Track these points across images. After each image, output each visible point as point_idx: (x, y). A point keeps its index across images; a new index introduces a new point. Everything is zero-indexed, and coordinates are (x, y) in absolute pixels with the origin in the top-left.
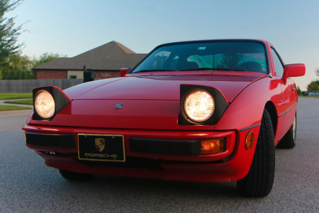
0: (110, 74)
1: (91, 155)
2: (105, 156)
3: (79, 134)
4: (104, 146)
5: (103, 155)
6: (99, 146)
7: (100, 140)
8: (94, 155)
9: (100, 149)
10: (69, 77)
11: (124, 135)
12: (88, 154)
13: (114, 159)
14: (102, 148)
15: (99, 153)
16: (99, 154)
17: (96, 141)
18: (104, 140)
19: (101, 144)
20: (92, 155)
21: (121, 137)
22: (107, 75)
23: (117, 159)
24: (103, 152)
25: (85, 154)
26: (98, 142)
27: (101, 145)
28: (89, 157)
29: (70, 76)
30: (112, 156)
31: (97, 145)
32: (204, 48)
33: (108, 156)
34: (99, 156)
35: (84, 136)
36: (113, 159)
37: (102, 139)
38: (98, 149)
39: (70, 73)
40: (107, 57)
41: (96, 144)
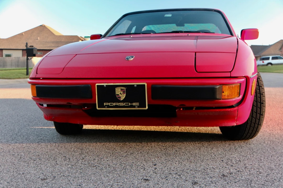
0: (42, 53)
1: (110, 104)
2: (126, 104)
3: (97, 84)
4: (125, 95)
5: (124, 104)
6: (120, 95)
7: (121, 89)
8: (114, 104)
9: (120, 98)
10: (4, 56)
11: (147, 83)
12: (108, 103)
13: (136, 107)
14: (123, 97)
15: (120, 101)
16: (120, 103)
17: (116, 90)
18: (125, 88)
19: (122, 92)
20: (112, 104)
21: (144, 85)
22: (40, 53)
23: (138, 107)
24: (123, 101)
25: (104, 103)
26: (118, 91)
27: (121, 94)
28: (108, 107)
29: (6, 55)
30: (133, 104)
31: (118, 94)
32: (170, 15)
33: (130, 104)
34: (119, 105)
35: (104, 85)
36: (134, 107)
37: (123, 88)
38: (118, 98)
39: (5, 52)
40: (39, 38)
41: (116, 93)
